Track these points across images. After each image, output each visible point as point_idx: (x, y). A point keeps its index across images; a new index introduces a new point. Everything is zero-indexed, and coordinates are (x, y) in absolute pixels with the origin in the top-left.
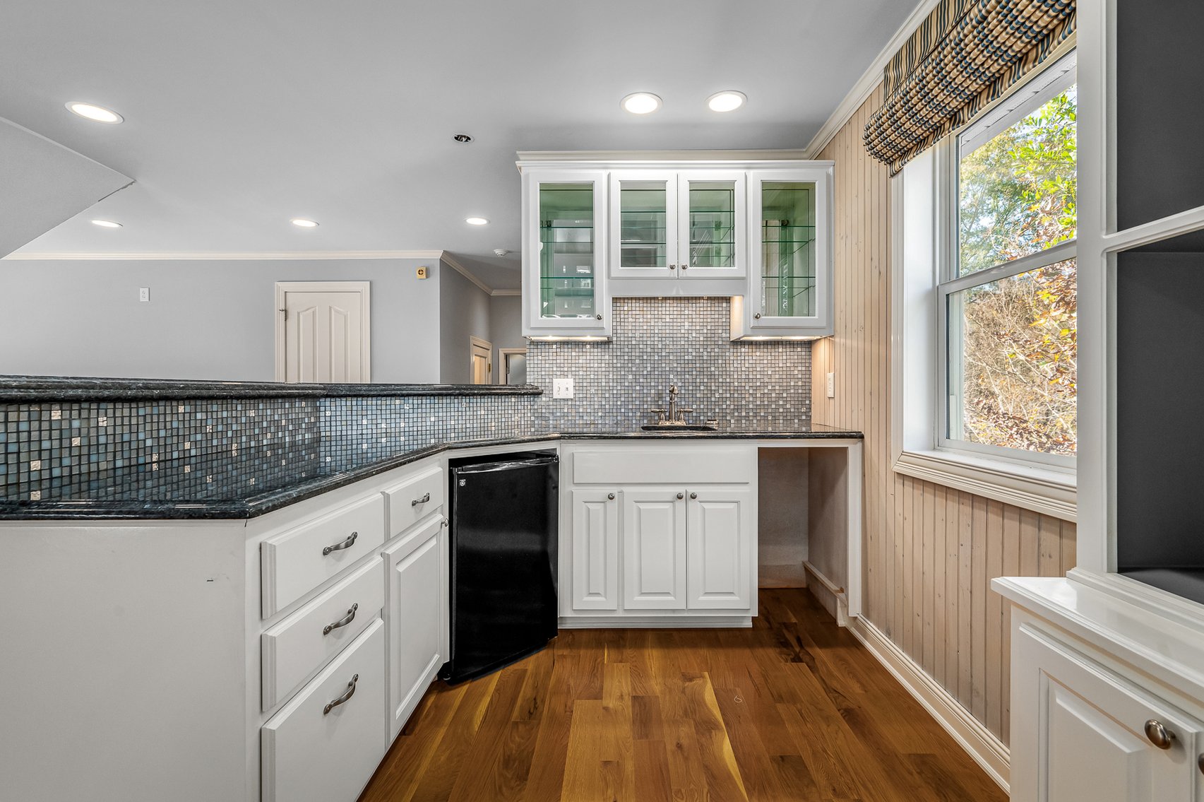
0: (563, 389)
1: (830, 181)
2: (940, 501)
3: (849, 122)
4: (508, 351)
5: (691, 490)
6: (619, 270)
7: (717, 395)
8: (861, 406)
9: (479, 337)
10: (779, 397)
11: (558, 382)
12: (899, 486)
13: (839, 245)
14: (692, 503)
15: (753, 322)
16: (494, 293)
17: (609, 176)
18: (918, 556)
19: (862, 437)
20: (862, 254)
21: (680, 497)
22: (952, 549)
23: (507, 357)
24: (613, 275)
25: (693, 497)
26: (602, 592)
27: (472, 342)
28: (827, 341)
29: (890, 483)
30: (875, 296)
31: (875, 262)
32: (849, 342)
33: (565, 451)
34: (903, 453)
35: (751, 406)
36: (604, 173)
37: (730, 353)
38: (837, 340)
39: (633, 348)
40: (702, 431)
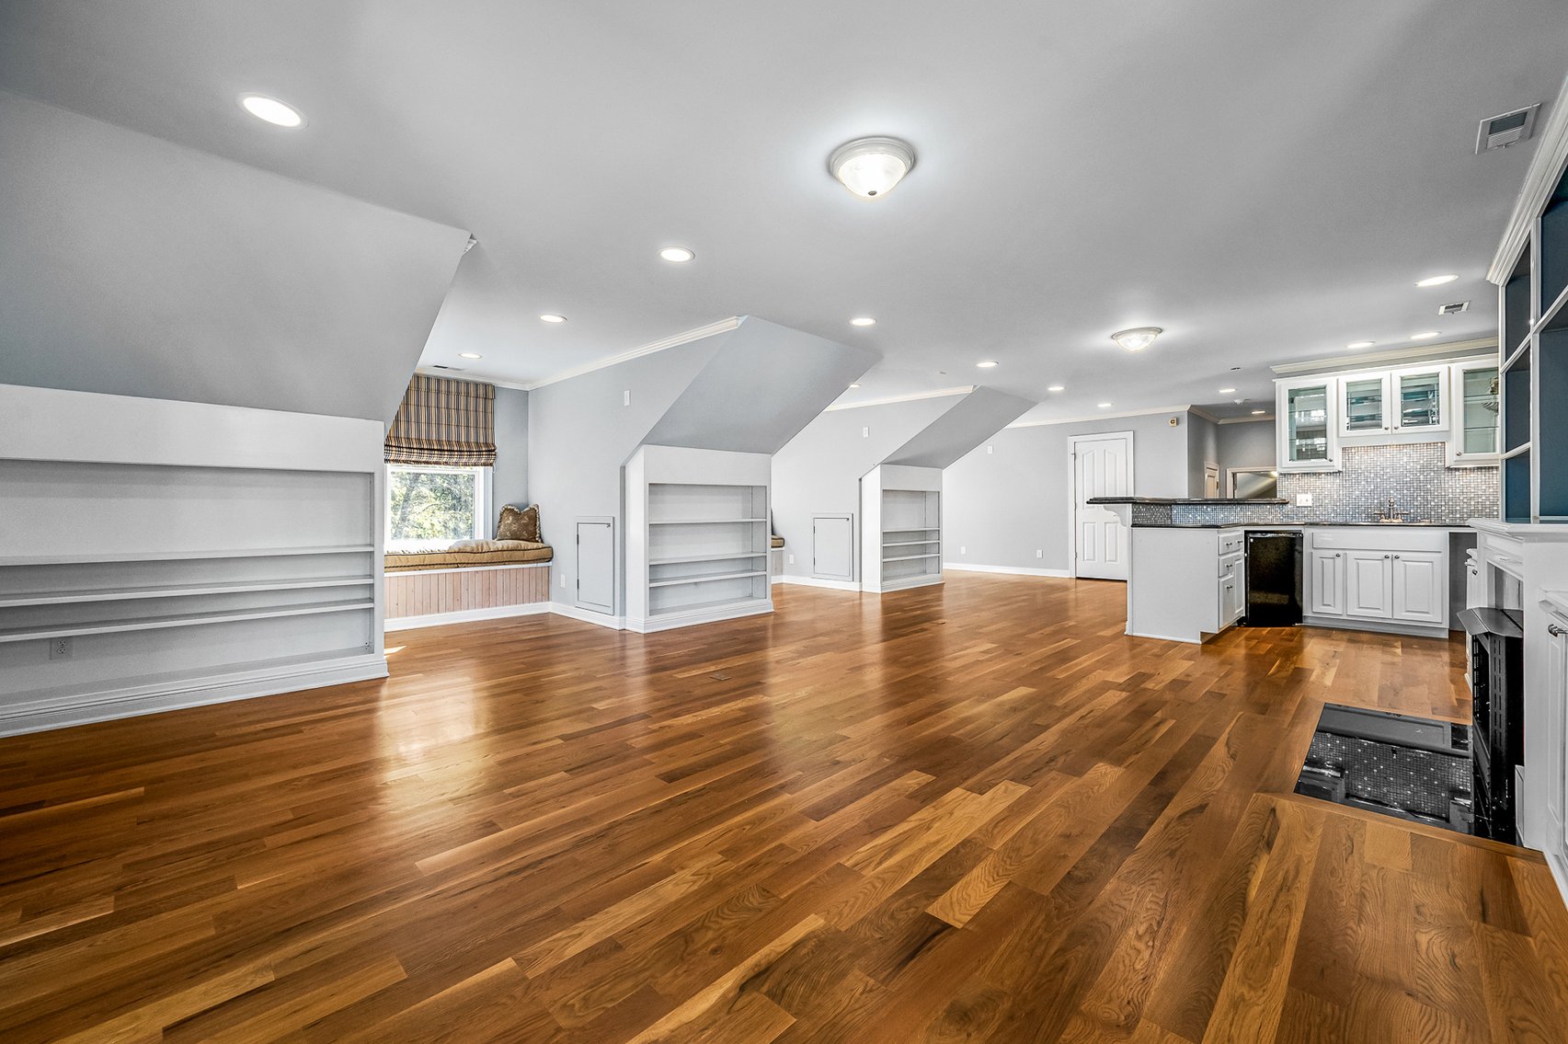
0: (1304, 500)
4: (1235, 470)
5: (1395, 554)
6: (1344, 432)
7: (1433, 503)
9: (1210, 462)
11: (1299, 497)
14: (1396, 561)
15: (1456, 458)
16: (1221, 422)
17: (1338, 380)
21: (1387, 557)
23: (1234, 475)
24: (1341, 435)
25: (1397, 558)
26: (1332, 604)
27: (1206, 466)
33: (1307, 532)
35: (1465, 511)
36: (1334, 379)
39: (1360, 474)
40: (1410, 522)
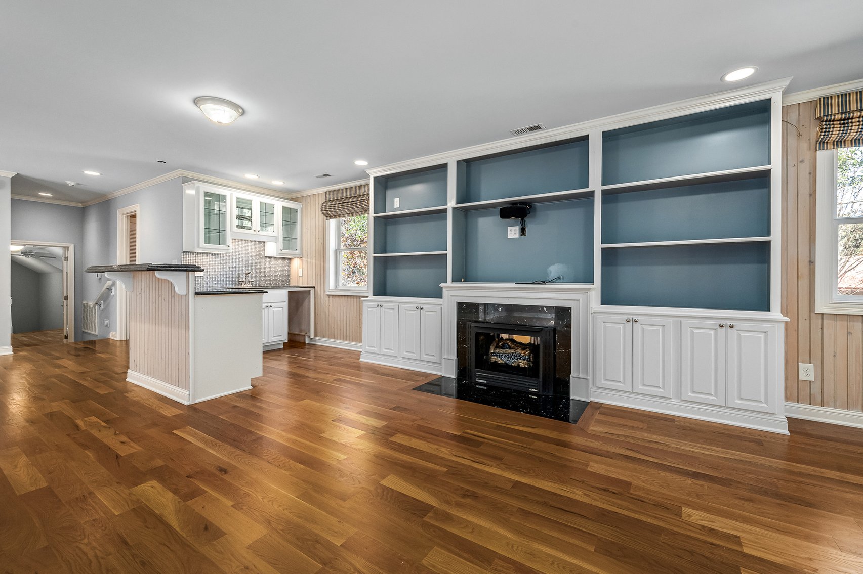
1: (302, 210)
2: (339, 299)
3: (310, 196)
7: (260, 276)
8: (314, 278)
10: (280, 277)
12: (328, 298)
13: (305, 230)
15: (280, 252)
18: (333, 314)
19: (315, 287)
20: (314, 237)
22: (342, 309)
28: (299, 259)
29: (325, 297)
30: (320, 249)
31: (320, 239)
32: (312, 261)
34: (329, 290)
35: (271, 280)
37: (265, 261)
38: (304, 259)
